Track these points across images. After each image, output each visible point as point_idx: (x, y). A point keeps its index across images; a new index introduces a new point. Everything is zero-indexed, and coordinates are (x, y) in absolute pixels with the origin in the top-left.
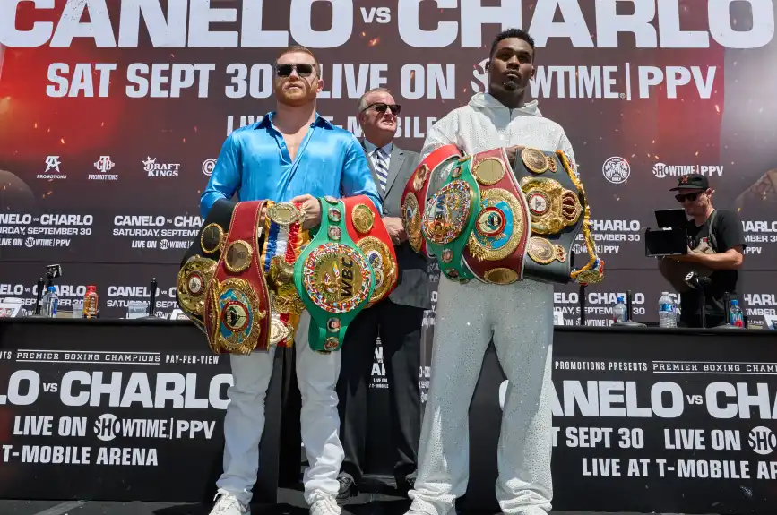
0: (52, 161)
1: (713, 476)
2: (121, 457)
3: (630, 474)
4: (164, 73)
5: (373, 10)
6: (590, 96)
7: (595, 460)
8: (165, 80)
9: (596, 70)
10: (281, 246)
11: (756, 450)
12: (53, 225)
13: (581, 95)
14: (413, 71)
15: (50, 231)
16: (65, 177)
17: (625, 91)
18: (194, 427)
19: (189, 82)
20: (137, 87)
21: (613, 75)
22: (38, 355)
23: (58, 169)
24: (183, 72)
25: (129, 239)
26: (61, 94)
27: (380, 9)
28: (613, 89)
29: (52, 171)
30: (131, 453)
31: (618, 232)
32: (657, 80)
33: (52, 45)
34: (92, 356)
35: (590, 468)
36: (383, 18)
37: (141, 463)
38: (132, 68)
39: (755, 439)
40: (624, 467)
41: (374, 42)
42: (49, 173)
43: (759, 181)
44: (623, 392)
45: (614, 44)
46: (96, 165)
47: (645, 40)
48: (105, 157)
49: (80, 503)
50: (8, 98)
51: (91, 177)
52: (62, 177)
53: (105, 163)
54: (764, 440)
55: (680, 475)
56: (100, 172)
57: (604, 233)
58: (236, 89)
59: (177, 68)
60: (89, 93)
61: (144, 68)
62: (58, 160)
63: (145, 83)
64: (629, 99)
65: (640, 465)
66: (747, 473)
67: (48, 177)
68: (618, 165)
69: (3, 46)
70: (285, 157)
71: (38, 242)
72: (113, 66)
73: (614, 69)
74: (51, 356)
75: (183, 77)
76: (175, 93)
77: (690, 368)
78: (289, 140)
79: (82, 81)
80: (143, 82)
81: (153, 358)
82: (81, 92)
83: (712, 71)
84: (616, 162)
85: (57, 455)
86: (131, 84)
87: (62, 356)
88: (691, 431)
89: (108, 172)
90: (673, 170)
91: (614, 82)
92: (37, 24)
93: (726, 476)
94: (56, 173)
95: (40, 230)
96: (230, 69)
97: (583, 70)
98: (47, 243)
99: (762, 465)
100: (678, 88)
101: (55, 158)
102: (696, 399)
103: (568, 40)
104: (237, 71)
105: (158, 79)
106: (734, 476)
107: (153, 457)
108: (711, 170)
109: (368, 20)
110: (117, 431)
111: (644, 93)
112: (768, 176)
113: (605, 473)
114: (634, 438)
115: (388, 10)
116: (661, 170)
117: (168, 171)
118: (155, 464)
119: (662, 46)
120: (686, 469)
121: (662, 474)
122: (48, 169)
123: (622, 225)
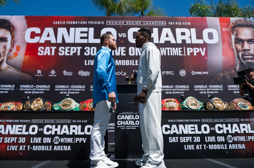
0: (39, 72)
1: (218, 148)
2: (60, 148)
3: (197, 149)
4: (68, 49)
5: (122, 34)
6: (175, 55)
7: (188, 145)
8: (69, 51)
9: (177, 49)
11: (228, 141)
12: (39, 88)
13: (174, 55)
14: (132, 49)
15: (38, 89)
16: (42, 75)
17: (184, 54)
18: (81, 140)
19: (75, 51)
20: (62, 53)
21: (181, 50)
22: (38, 121)
23: (40, 73)
24: (73, 49)
25: (59, 91)
26: (42, 54)
27: (123, 34)
28: (181, 53)
29: (39, 74)
30: (63, 147)
31: (184, 88)
32: (192, 51)
33: (40, 42)
34: (52, 121)
35: (186, 148)
36: (124, 36)
37: (66, 150)
38: (60, 48)
39: (228, 138)
40: (195, 147)
41: (122, 42)
42: (38, 74)
43: (217, 75)
44: (194, 127)
45: (181, 42)
46: (51, 72)
47: (188, 41)
48: (53, 70)
49: (49, 161)
50: (28, 55)
51: (50, 75)
52: (41, 75)
53: (53, 72)
54: (230, 139)
55: (210, 149)
56: (52, 74)
57: (180, 88)
58: (87, 53)
59: (72, 48)
60: (49, 54)
61: (63, 48)
62: (41, 71)
63: (64, 52)
64: (185, 56)
65: (199, 146)
66: (227, 147)
67: (38, 75)
68: (183, 72)
69: (27, 42)
71: (35, 92)
72: (55, 48)
73: (181, 48)
74: (41, 121)
75: (73, 50)
76: (71, 54)
77: (211, 121)
79: (47, 51)
80: (63, 52)
81: (69, 121)
82: (47, 54)
83: (204, 49)
84: (182, 71)
85: (43, 148)
86: (60, 52)
87: (44, 121)
88: (212, 137)
89: (54, 74)
90: (196, 73)
91: (181, 51)
92: (36, 37)
93: (221, 148)
94: (40, 74)
95: (36, 89)
96: (86, 48)
97: (174, 48)
98: (38, 92)
99: (230, 145)
100: (197, 53)
101: (40, 71)
102: (213, 129)
103: (170, 41)
104: (87, 49)
105: (67, 51)
106: (223, 148)
107: (69, 148)
108: (205, 73)
109: (120, 36)
110: (59, 141)
111: (189, 54)
112: (219, 74)
113: (190, 149)
114: (197, 139)
115: (125, 34)
116: (193, 73)
117: (70, 74)
118: (70, 150)
119: (192, 43)
120: (211, 147)
121: (205, 149)
122: (38, 73)
123: (184, 86)
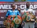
10: (12, 19)
70: (13, 12)
75: (4, 11)
78: (13, 11)
80: (1, 11)
109: (18, 7)
